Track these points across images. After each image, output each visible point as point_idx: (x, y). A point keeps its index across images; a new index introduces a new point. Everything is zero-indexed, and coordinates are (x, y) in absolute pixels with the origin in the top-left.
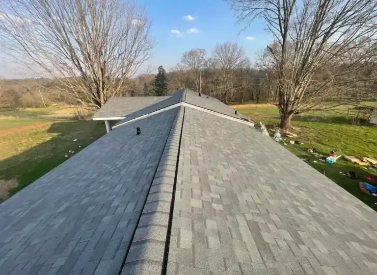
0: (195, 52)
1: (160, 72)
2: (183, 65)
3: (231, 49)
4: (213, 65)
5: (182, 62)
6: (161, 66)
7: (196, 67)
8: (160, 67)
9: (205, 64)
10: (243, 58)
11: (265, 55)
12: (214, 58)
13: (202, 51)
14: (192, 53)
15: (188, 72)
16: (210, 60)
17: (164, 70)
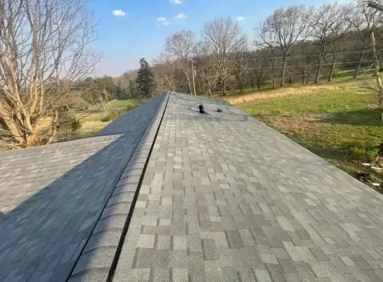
0: (180, 35)
1: (142, 66)
2: (167, 53)
3: (224, 26)
4: (204, 50)
5: (166, 50)
6: (143, 59)
7: (183, 54)
8: (141, 60)
9: (195, 50)
10: (239, 37)
11: (265, 30)
12: (204, 40)
13: (189, 34)
14: (176, 38)
15: (175, 62)
16: (200, 43)
17: (146, 63)
